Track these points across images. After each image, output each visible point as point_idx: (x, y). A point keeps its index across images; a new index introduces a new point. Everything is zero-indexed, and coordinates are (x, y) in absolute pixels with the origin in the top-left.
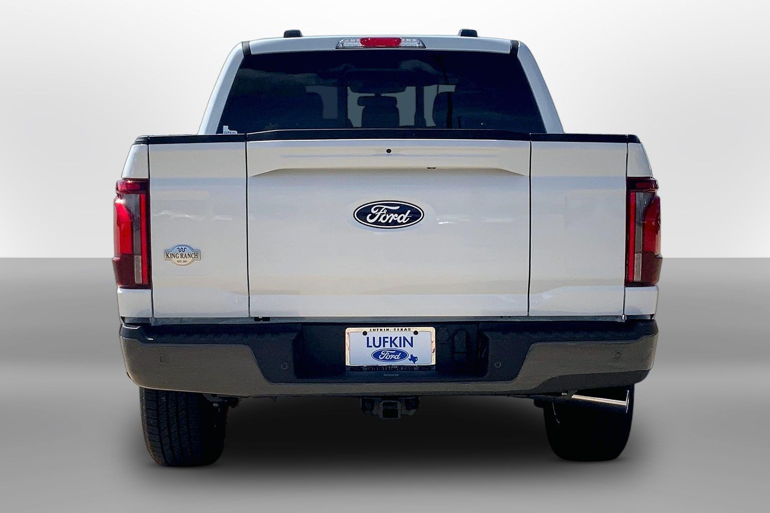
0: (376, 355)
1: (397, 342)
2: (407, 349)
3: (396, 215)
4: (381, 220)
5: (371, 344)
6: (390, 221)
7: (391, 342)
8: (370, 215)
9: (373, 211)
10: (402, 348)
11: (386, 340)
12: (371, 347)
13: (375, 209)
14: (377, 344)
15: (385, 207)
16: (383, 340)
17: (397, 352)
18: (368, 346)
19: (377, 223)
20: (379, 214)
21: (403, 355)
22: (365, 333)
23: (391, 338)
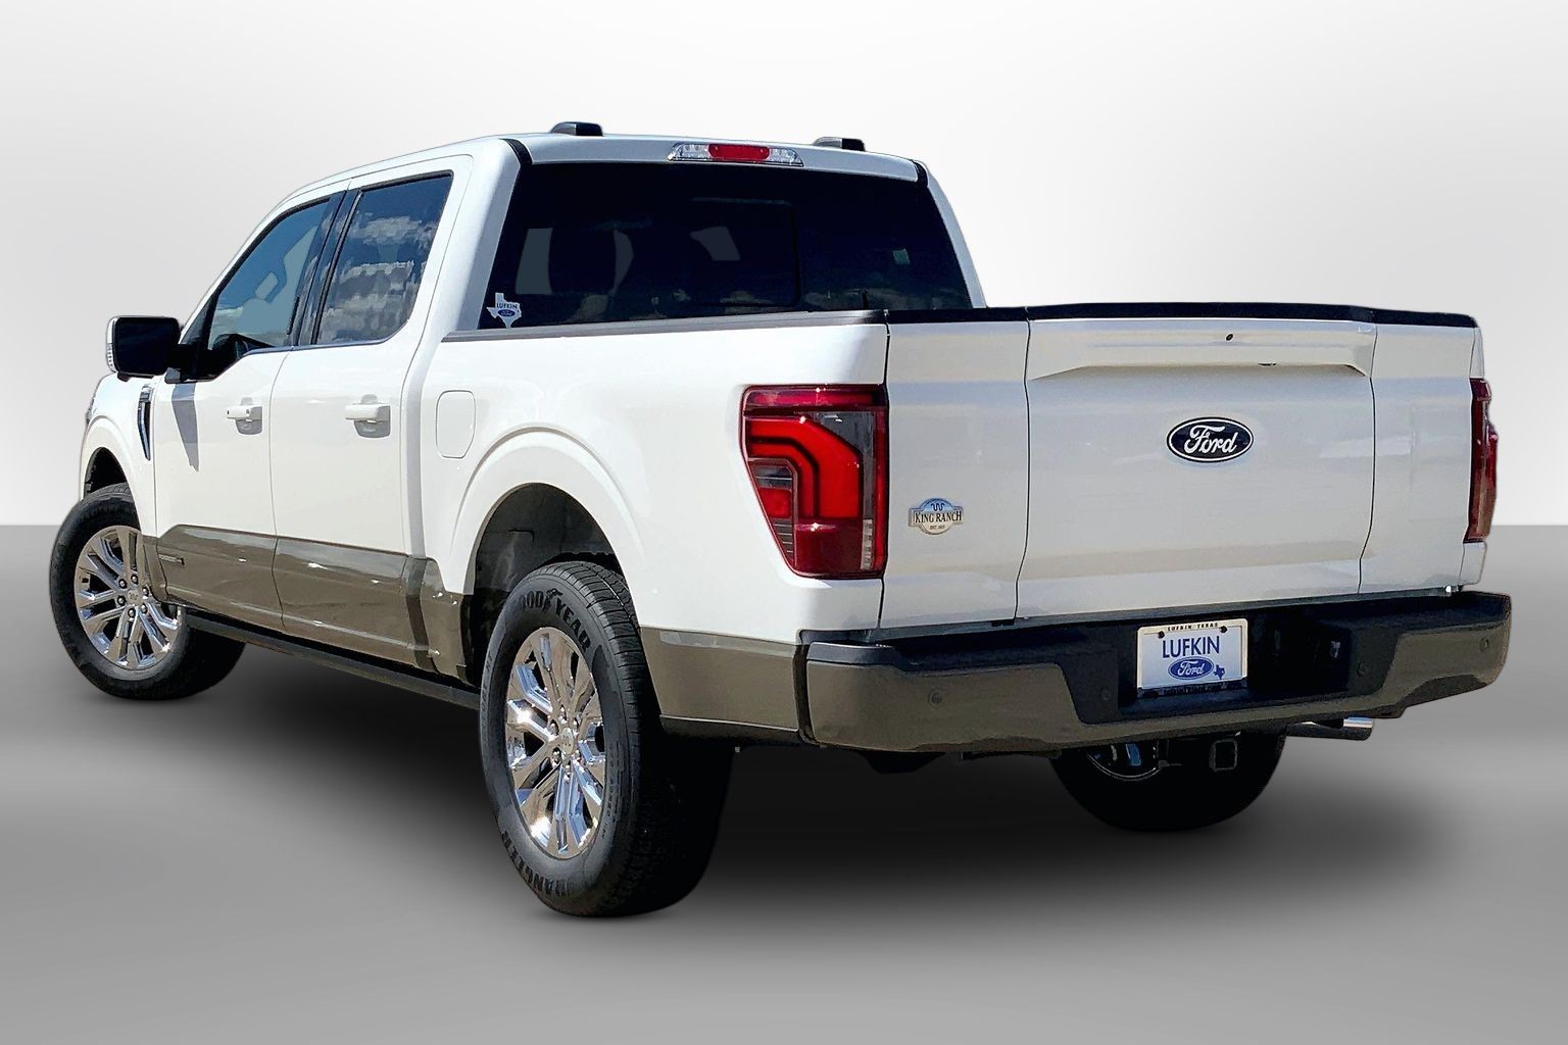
0: (1174, 669)
1: (1200, 646)
2: (1212, 657)
3: (1221, 440)
4: (1202, 449)
5: (1168, 652)
6: (1213, 451)
7: (1194, 646)
8: (1189, 441)
9: (1193, 436)
10: (1206, 656)
11: (1187, 643)
12: (1168, 656)
13: (1195, 432)
14: (1176, 652)
15: (1207, 428)
16: (1183, 644)
17: (1201, 662)
18: (1165, 656)
19: (1197, 454)
20: (1200, 438)
21: (1208, 666)
22: (1161, 635)
23: (1193, 640)
